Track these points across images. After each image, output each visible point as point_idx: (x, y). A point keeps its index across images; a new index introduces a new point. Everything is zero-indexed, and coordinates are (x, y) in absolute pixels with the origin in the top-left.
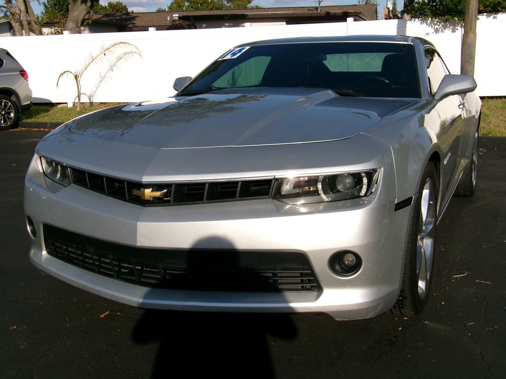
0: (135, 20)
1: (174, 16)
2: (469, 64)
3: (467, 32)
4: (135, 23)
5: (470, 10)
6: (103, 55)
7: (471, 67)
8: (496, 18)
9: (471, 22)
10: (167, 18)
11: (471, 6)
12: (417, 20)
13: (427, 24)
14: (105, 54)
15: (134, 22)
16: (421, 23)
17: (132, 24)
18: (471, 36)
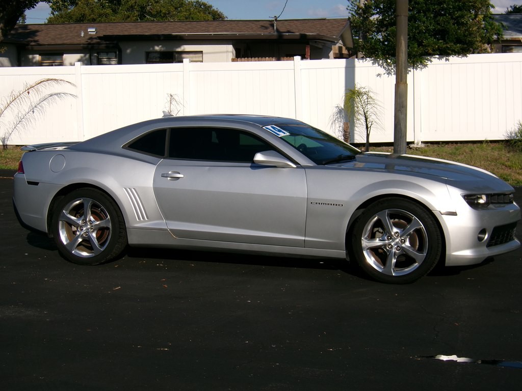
0: (36, 36)
1: (89, 30)
2: (401, 113)
3: (398, 82)
4: (37, 41)
5: (400, 62)
6: (26, 93)
7: (403, 116)
8: (448, 60)
9: (402, 73)
10: (81, 34)
11: (400, 59)
12: (368, 59)
13: (379, 65)
14: (28, 93)
15: (36, 38)
16: (373, 64)
17: (35, 41)
18: (402, 86)
